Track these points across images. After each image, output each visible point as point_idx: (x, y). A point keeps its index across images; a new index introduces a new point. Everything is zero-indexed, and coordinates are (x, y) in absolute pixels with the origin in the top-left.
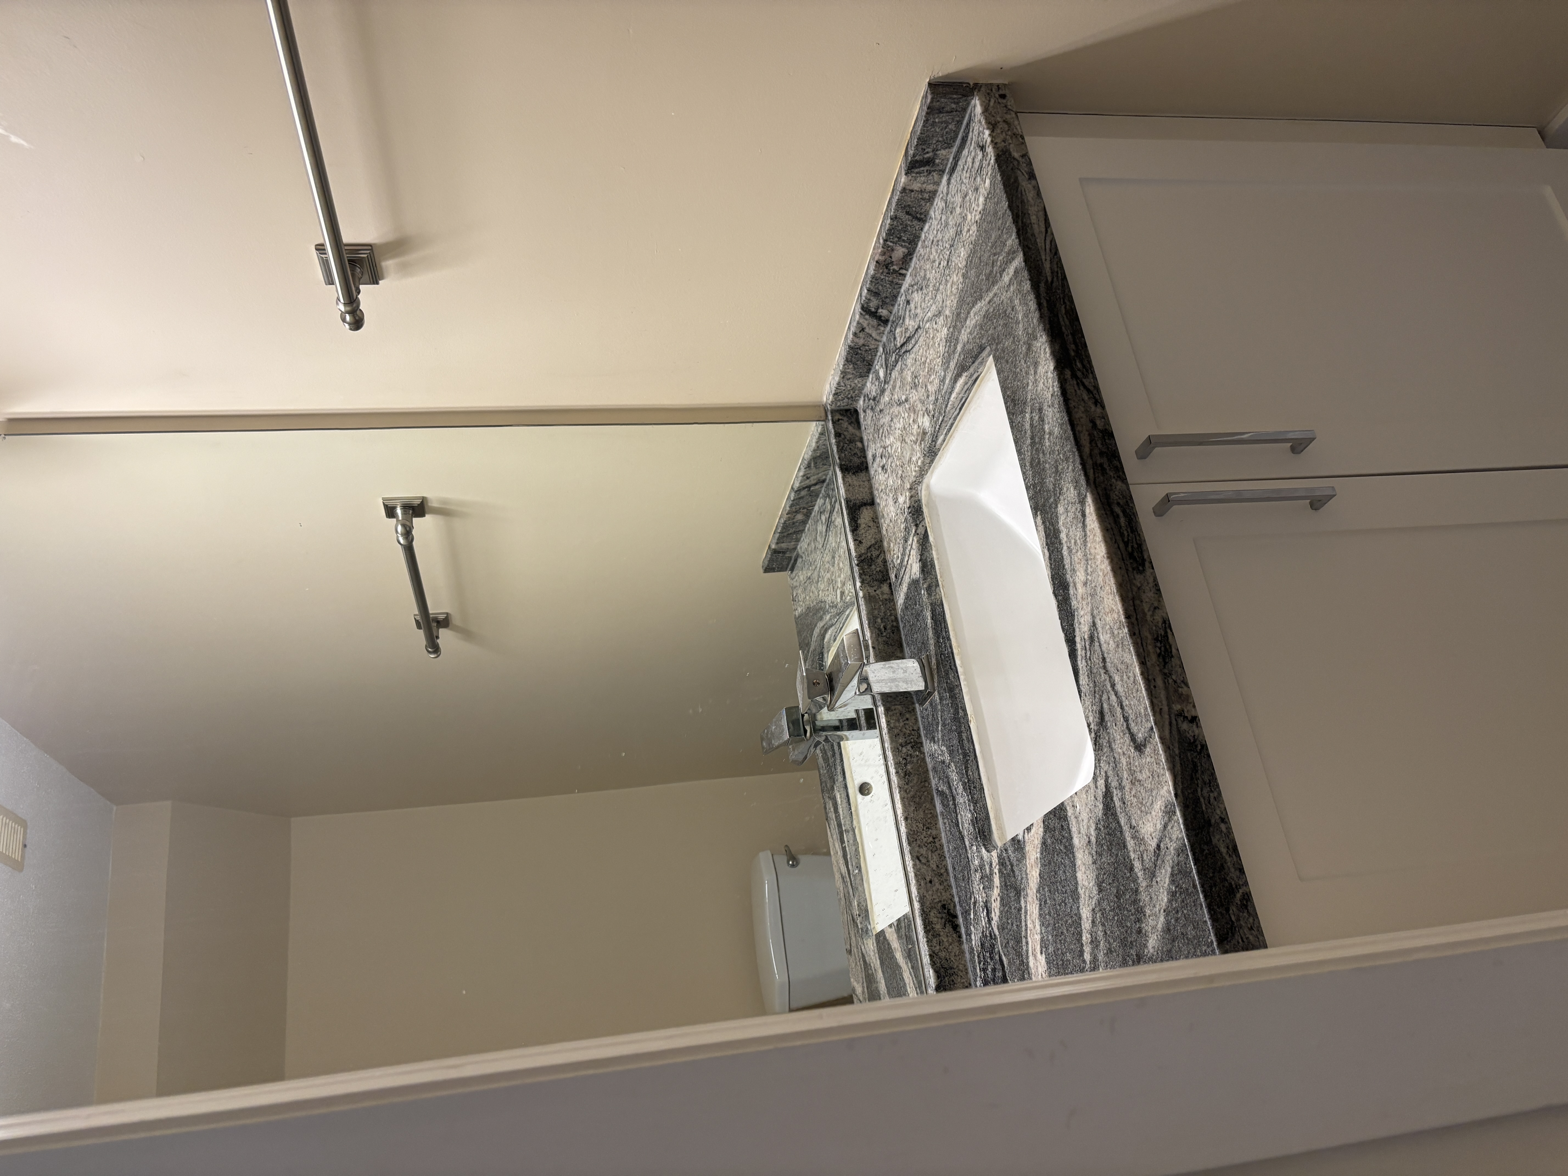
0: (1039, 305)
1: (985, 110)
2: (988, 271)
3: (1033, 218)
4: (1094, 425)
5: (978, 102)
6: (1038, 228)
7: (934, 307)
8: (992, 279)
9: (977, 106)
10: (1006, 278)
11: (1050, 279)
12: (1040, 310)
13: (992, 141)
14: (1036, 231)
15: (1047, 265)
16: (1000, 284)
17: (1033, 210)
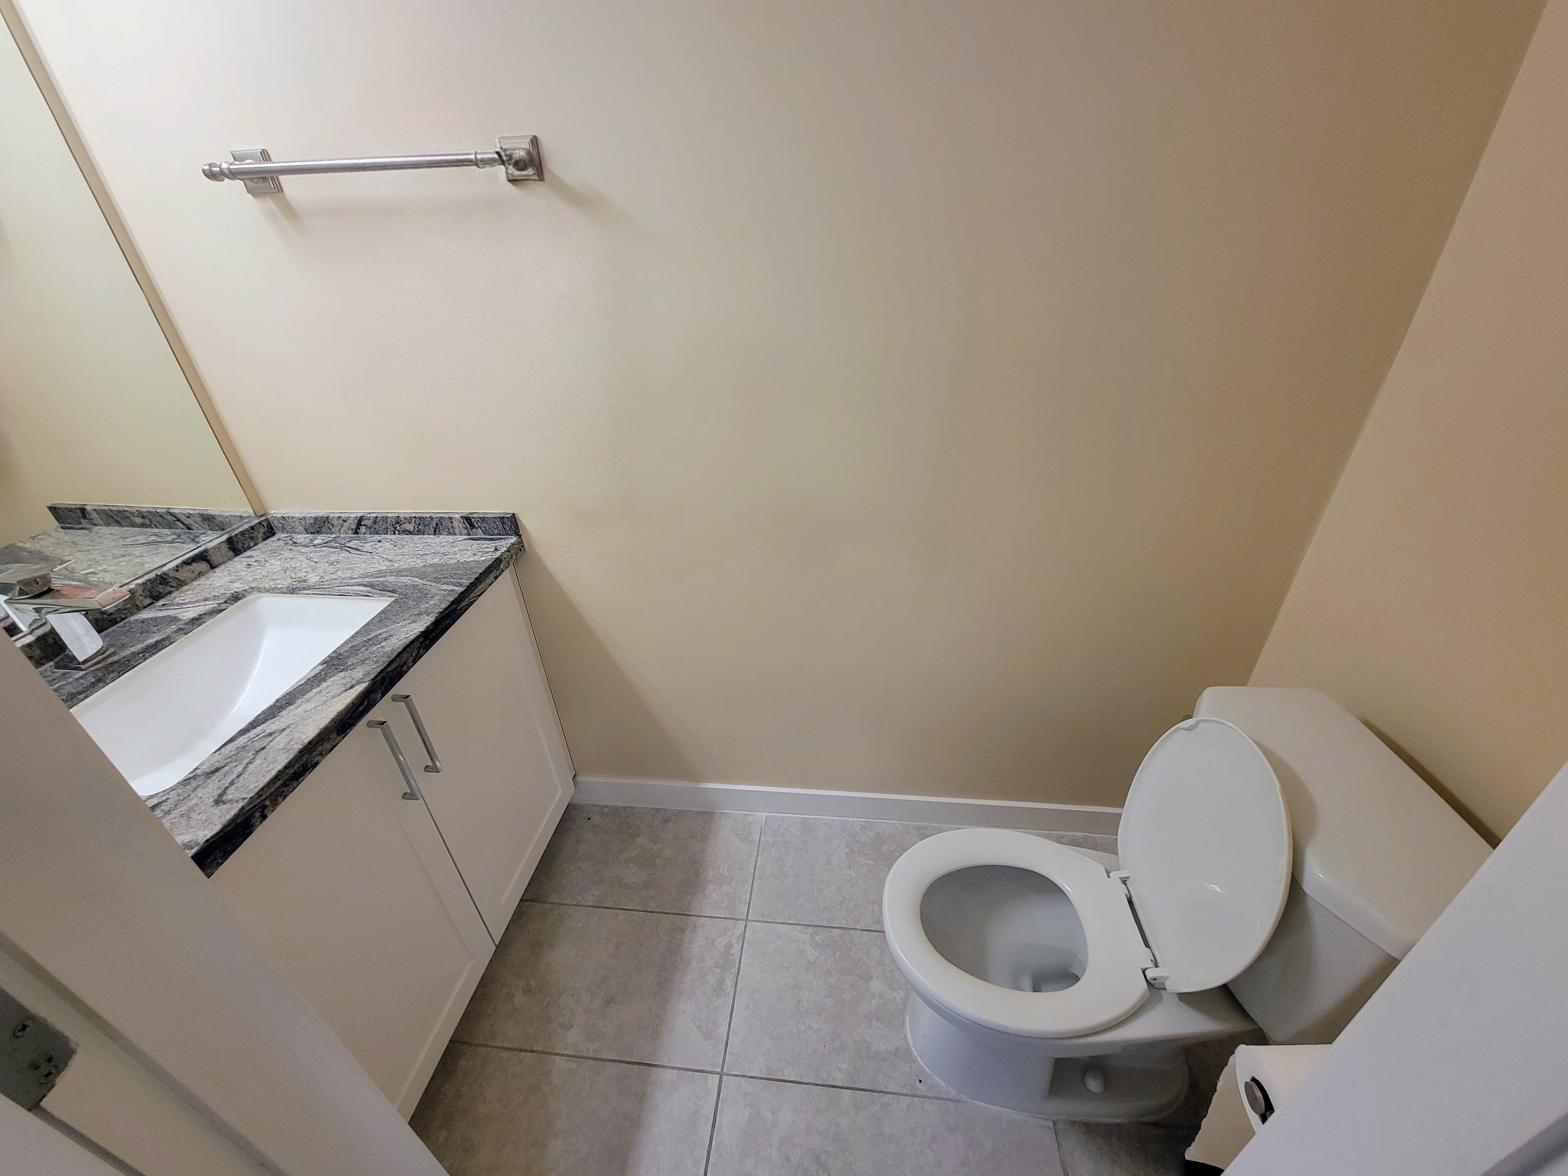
0: (446, 609)
1: (513, 544)
2: (439, 577)
3: (480, 587)
4: (402, 666)
5: (514, 539)
6: (477, 592)
7: (392, 557)
8: (437, 580)
9: (513, 539)
10: (445, 587)
11: (459, 608)
12: (444, 610)
13: (503, 553)
14: (476, 591)
15: (464, 604)
16: (439, 585)
17: (483, 585)
